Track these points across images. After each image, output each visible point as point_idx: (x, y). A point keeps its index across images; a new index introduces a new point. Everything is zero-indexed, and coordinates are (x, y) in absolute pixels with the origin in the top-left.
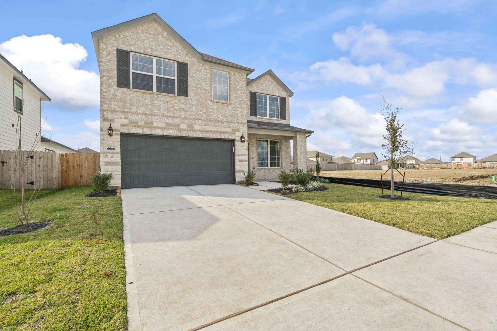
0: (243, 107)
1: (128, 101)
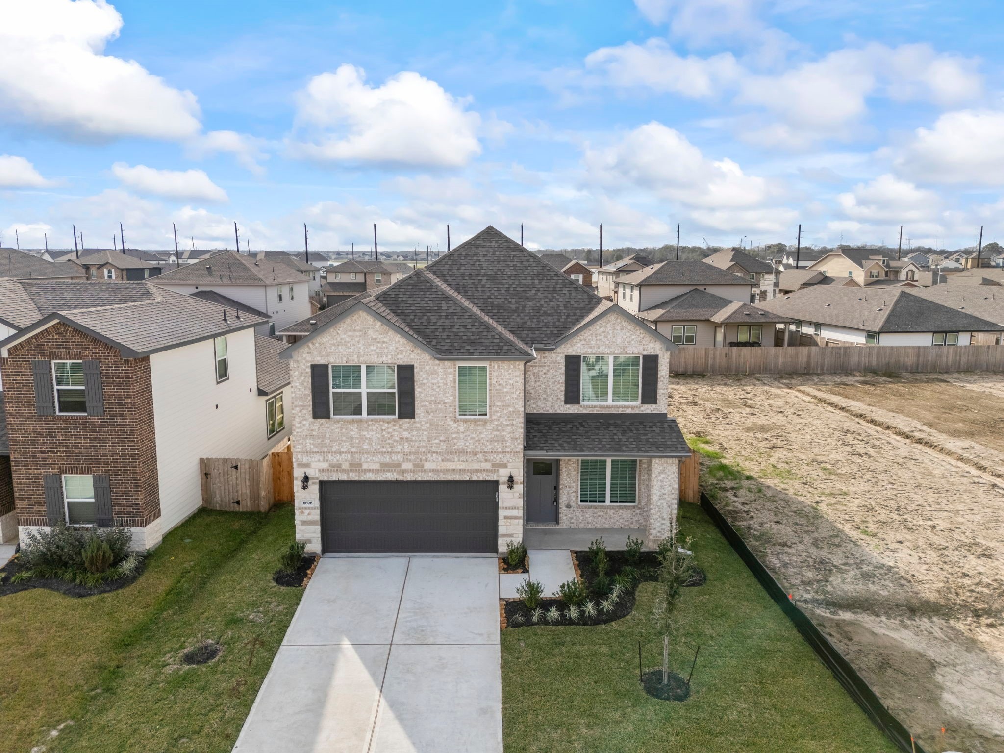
0: (515, 422)
1: (328, 436)
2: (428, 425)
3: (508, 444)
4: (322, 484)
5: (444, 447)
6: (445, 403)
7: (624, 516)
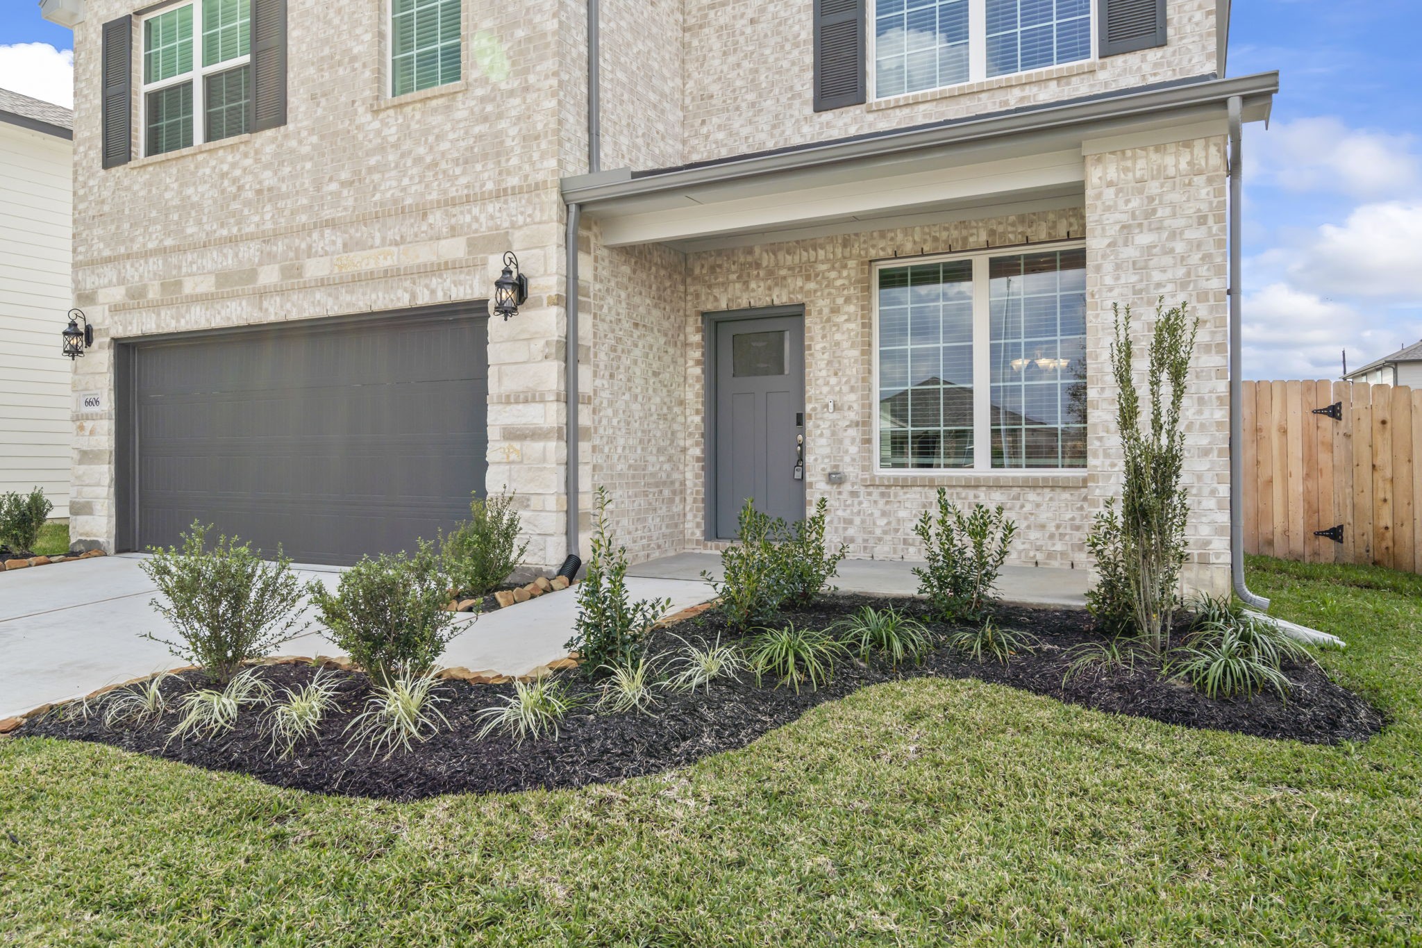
0: (532, 79)
2: (315, 139)
3: (514, 161)
4: (125, 349)
5: (350, 202)
6: (354, 59)
7: (1044, 516)
